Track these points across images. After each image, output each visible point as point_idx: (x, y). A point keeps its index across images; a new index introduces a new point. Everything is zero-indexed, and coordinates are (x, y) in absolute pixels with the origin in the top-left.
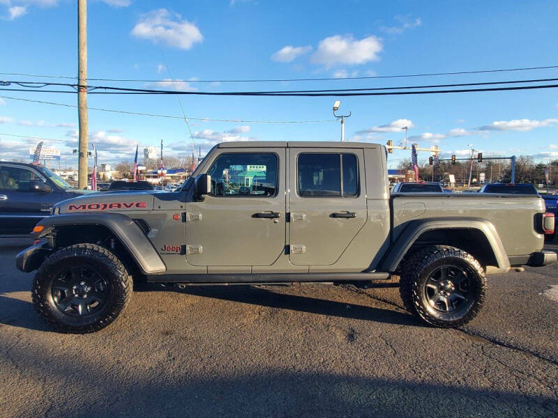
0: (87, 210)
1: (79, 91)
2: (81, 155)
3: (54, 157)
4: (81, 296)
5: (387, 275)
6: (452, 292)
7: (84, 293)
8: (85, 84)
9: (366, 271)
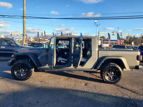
0: (24, 52)
1: (23, 18)
2: (23, 35)
3: (17, 35)
4: (22, 72)
5: (96, 70)
6: (113, 75)
7: (23, 71)
8: (25, 16)
9: (91, 69)
